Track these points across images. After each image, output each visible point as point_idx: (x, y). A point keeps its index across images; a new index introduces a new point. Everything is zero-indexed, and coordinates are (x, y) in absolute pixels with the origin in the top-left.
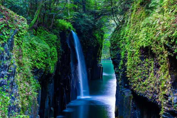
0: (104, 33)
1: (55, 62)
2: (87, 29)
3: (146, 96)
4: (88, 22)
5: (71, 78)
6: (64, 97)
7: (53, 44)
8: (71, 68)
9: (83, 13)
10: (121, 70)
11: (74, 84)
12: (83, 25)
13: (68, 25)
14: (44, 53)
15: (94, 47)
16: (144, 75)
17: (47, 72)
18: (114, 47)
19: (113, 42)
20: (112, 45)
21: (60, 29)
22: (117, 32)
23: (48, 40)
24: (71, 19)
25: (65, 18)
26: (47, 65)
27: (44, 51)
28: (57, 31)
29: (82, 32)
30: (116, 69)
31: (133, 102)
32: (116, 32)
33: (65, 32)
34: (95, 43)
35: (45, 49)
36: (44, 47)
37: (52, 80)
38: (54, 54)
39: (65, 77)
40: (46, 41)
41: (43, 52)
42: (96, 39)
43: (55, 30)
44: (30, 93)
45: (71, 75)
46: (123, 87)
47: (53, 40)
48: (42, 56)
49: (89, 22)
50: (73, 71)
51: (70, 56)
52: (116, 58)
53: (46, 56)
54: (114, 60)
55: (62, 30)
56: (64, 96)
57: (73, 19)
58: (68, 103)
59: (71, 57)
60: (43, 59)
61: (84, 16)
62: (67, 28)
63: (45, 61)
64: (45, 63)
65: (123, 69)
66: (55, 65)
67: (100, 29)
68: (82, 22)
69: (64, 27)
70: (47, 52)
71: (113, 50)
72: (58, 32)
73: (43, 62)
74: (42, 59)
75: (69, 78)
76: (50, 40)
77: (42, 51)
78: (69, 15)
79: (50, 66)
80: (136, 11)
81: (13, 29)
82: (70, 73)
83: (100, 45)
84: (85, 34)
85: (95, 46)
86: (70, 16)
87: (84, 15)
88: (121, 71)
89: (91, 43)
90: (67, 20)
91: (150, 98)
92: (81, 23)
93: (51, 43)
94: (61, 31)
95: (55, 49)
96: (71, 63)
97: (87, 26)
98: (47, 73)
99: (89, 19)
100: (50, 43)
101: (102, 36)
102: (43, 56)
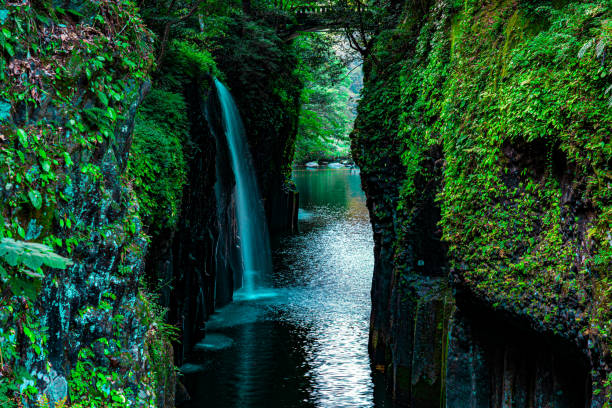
0: (302, 87)
1: (178, 186)
2: (259, 74)
3: (528, 311)
4: (262, 50)
5: (216, 235)
6: (198, 300)
7: (172, 126)
8: (215, 202)
9: (248, 21)
10: (405, 213)
11: (224, 254)
12: (249, 60)
13: (205, 58)
14: (152, 159)
15: (277, 130)
16: (519, 238)
17: (160, 226)
18: (372, 134)
19: (370, 118)
20: (367, 129)
21: (185, 74)
22: (382, 85)
23: (155, 111)
24: (211, 40)
25: (190, 35)
26: (161, 199)
27: (152, 151)
28: (177, 79)
29: (245, 82)
30: (375, 208)
31: (457, 323)
32: (378, 84)
33: (198, 82)
34: (278, 117)
35: (154, 146)
36: (149, 138)
37: (168, 251)
38: (177, 160)
39: (199, 234)
40: (148, 113)
41: (148, 156)
42: (282, 106)
43: (171, 78)
44: (153, 332)
45: (217, 224)
46: (409, 269)
47: (172, 111)
48: (146, 171)
49: (265, 49)
50: (220, 211)
51: (214, 163)
52: (379, 173)
53: (156, 168)
54: (373, 179)
55: (189, 77)
56: (200, 297)
57: (216, 39)
58: (207, 319)
59: (216, 166)
60: (149, 179)
61: (251, 31)
62: (206, 68)
63: (156, 187)
64: (154, 195)
65: (414, 209)
66: (178, 197)
67: (290, 73)
68: (242, 49)
69: (195, 65)
70: (161, 157)
71: (368, 144)
72: (180, 84)
73: (149, 192)
74: (145, 179)
75: (211, 236)
76: (163, 112)
77: (146, 152)
78: (202, 25)
79: (169, 203)
80: (474, 13)
81: (138, 76)
82: (214, 218)
83: (291, 125)
84: (255, 89)
85: (277, 128)
86: (207, 31)
87: (251, 25)
88: (405, 218)
89: (268, 118)
90: (197, 41)
91: (547, 318)
92: (240, 51)
93: (166, 121)
94: (188, 81)
95: (176, 141)
96: (217, 186)
97: (259, 62)
98: (158, 229)
99: (268, 41)
100: (160, 121)
101: (297, 95)
102: (150, 171)
